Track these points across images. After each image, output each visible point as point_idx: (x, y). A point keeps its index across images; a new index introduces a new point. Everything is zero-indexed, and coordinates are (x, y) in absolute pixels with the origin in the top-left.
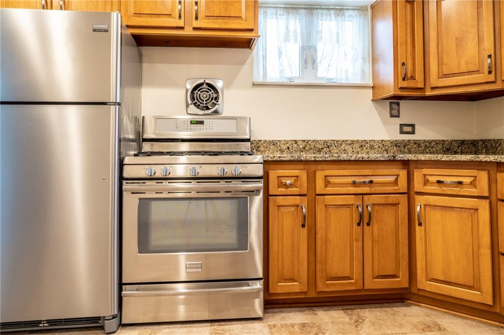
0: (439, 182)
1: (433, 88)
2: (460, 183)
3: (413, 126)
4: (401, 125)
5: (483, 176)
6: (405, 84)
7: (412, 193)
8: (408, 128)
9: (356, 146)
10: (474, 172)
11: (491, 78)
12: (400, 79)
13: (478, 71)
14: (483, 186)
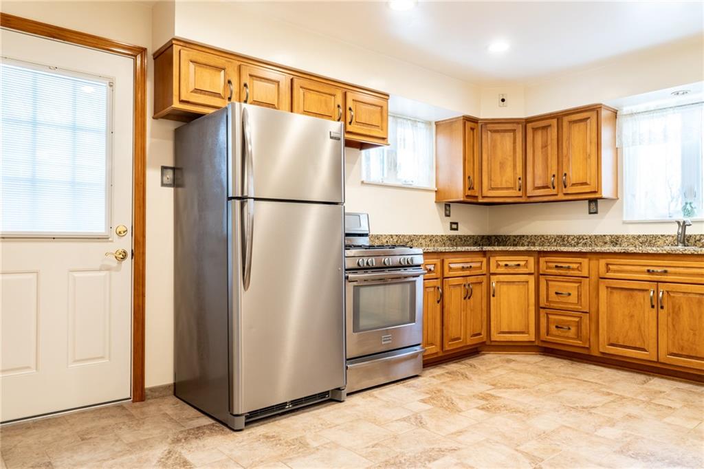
0: (506, 265)
1: (483, 197)
2: (519, 265)
3: (457, 224)
4: (452, 223)
5: (531, 260)
6: (469, 193)
7: (488, 275)
8: (454, 226)
9: (428, 240)
10: (526, 258)
11: (520, 193)
12: (467, 189)
13: (512, 188)
14: (531, 267)
